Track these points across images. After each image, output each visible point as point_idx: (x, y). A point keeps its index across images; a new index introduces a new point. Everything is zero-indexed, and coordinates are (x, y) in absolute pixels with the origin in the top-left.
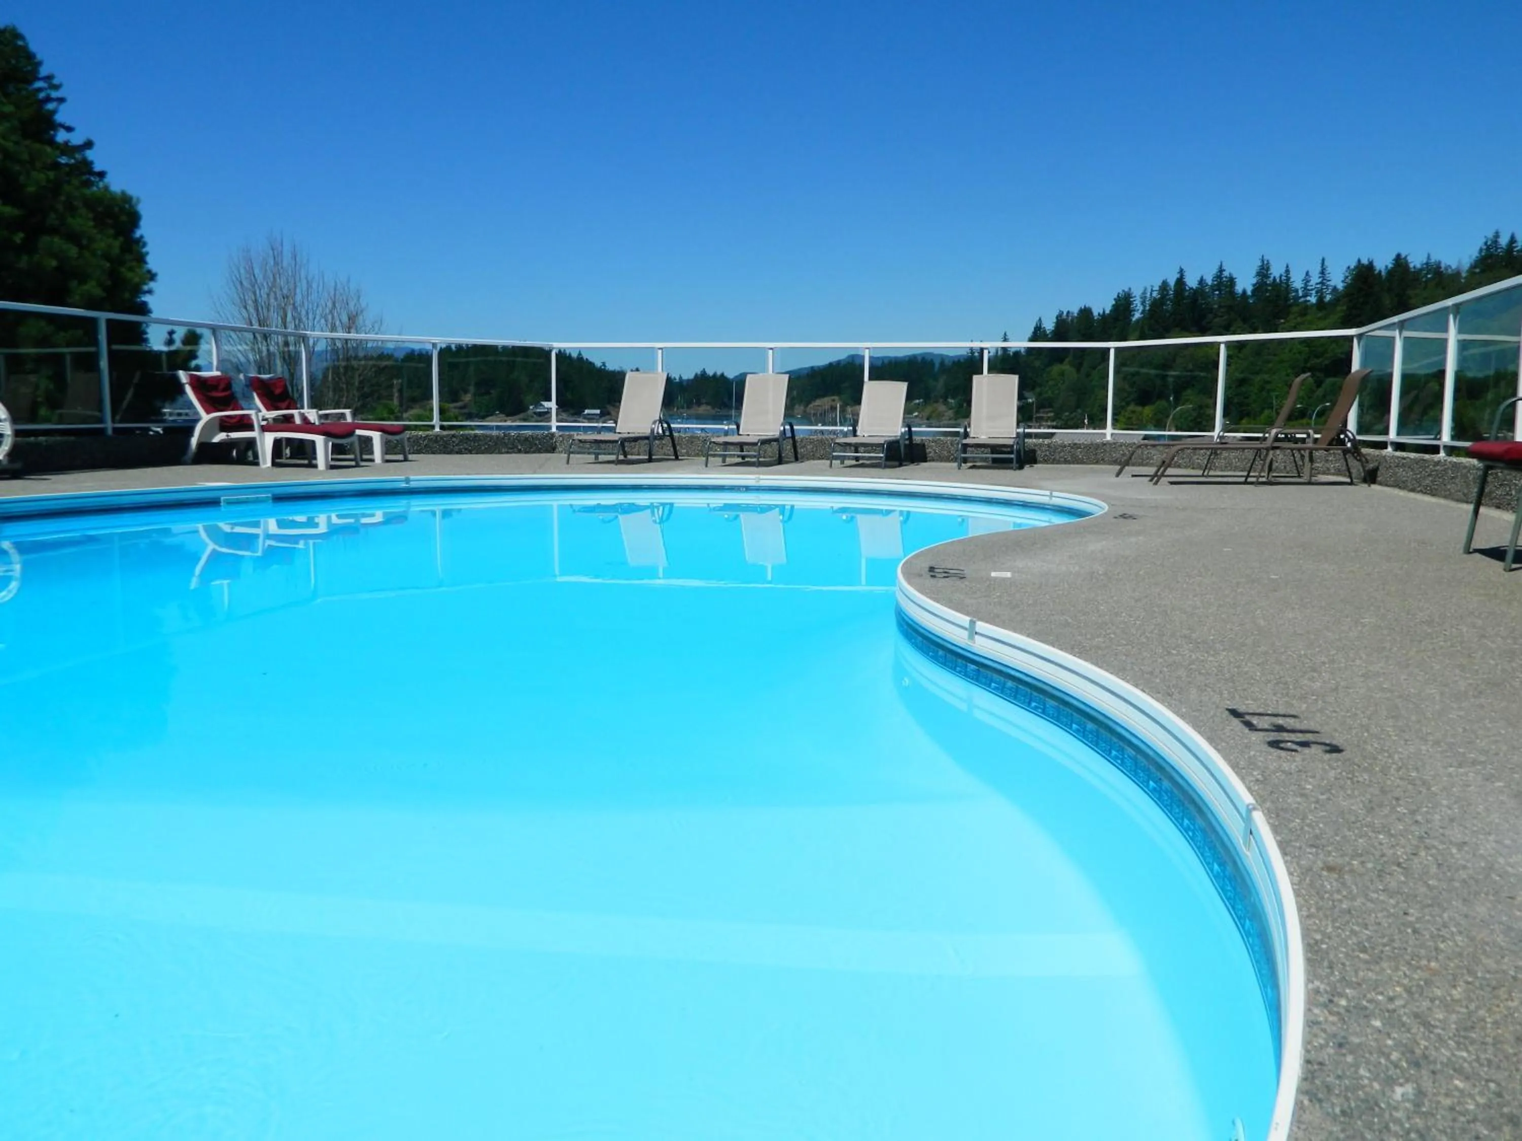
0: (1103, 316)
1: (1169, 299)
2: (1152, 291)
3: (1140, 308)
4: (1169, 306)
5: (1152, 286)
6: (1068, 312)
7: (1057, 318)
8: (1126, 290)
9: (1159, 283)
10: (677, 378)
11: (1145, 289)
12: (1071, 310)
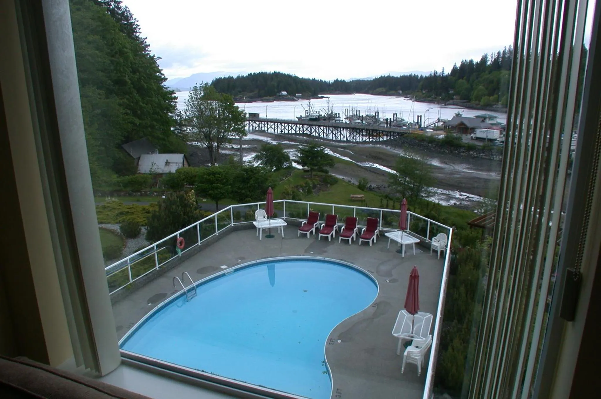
0: (477, 63)
1: (501, 57)
2: (495, 54)
3: (490, 60)
4: (500, 60)
5: (495, 52)
6: (465, 60)
7: (462, 62)
8: (486, 54)
9: (497, 52)
10: (328, 82)
11: (493, 53)
12: (466, 59)
